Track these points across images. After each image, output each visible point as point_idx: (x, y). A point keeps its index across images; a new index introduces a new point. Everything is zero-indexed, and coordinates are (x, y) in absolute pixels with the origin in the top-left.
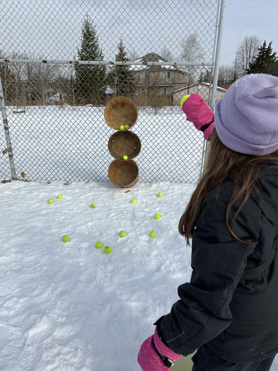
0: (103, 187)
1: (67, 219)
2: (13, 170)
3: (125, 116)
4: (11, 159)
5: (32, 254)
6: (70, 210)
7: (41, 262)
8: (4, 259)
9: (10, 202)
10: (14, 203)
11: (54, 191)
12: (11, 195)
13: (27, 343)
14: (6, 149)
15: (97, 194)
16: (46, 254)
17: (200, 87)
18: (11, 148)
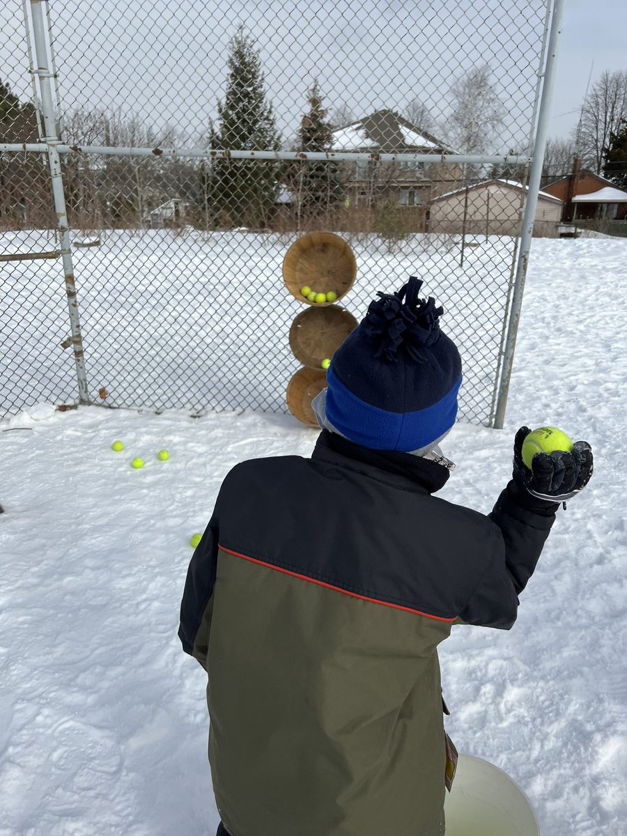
0: (275, 425)
1: (200, 497)
2: (83, 383)
3: (329, 273)
4: (79, 360)
5: (128, 572)
6: (205, 477)
7: (148, 592)
8: (71, 581)
9: (77, 455)
10: (86, 457)
11: (169, 433)
12: (78, 438)
13: (125, 764)
14: (69, 339)
15: (262, 441)
16: (158, 573)
17: (493, 189)
18: (79, 336)
